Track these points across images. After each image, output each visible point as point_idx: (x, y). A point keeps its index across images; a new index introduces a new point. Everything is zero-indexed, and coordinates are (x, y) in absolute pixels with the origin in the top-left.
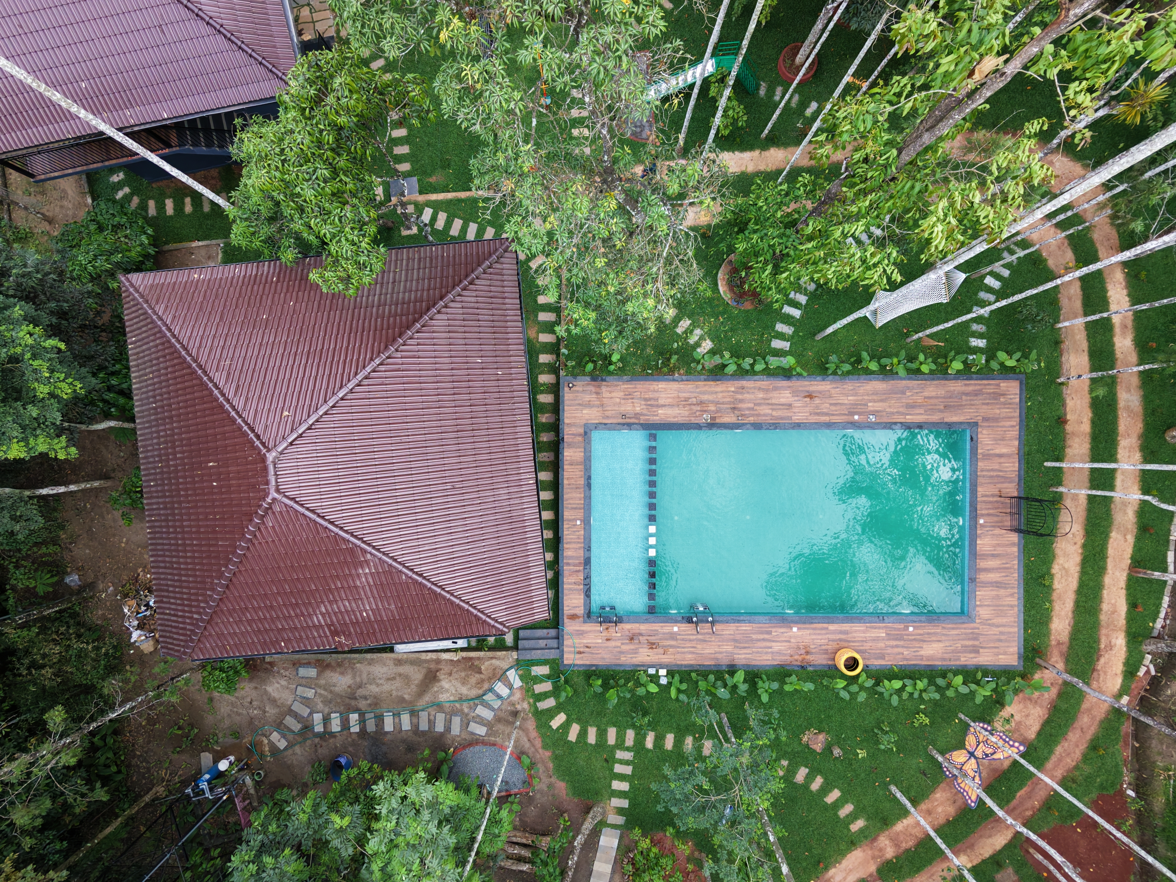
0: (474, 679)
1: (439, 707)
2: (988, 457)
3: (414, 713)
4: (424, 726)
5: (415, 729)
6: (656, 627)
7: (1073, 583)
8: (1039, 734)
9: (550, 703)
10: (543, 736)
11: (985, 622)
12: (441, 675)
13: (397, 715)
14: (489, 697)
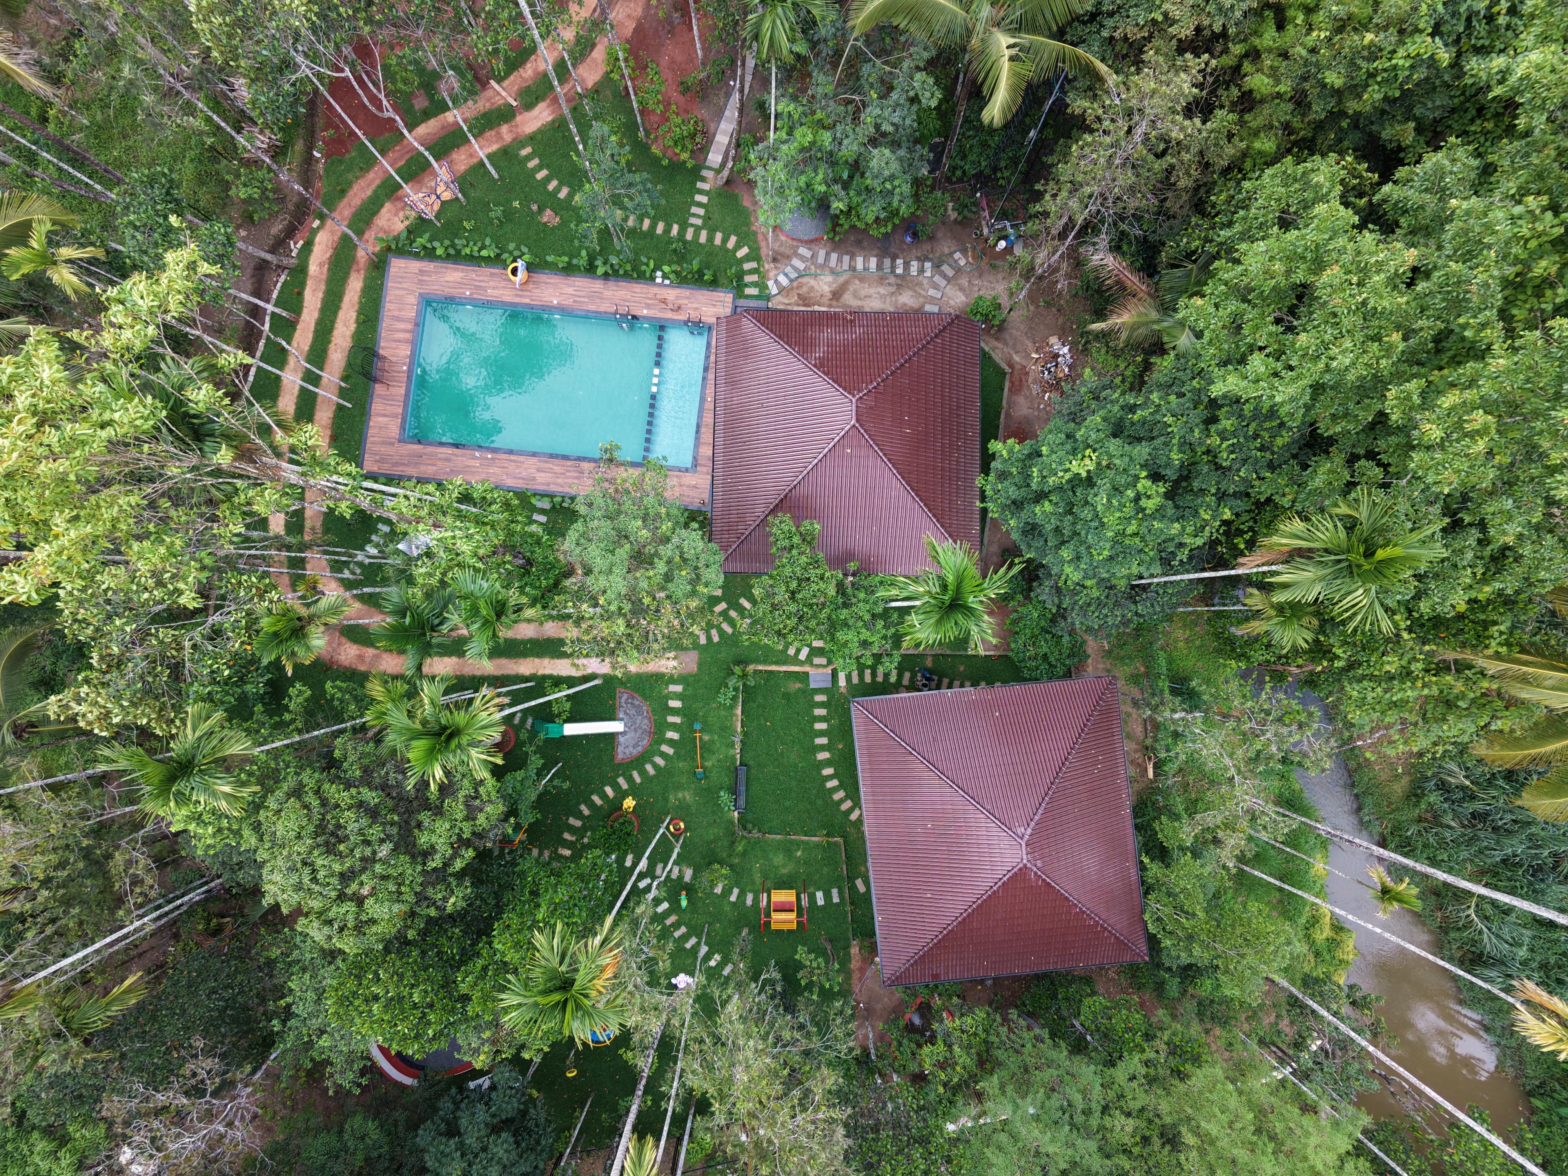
0: (805, 289)
1: (833, 272)
2: (395, 416)
3: (853, 269)
4: (846, 258)
5: (853, 257)
6: (659, 315)
7: (341, 315)
8: (382, 206)
9: (747, 266)
10: (756, 242)
11: (411, 292)
12: (829, 296)
13: (866, 269)
14: (794, 275)
